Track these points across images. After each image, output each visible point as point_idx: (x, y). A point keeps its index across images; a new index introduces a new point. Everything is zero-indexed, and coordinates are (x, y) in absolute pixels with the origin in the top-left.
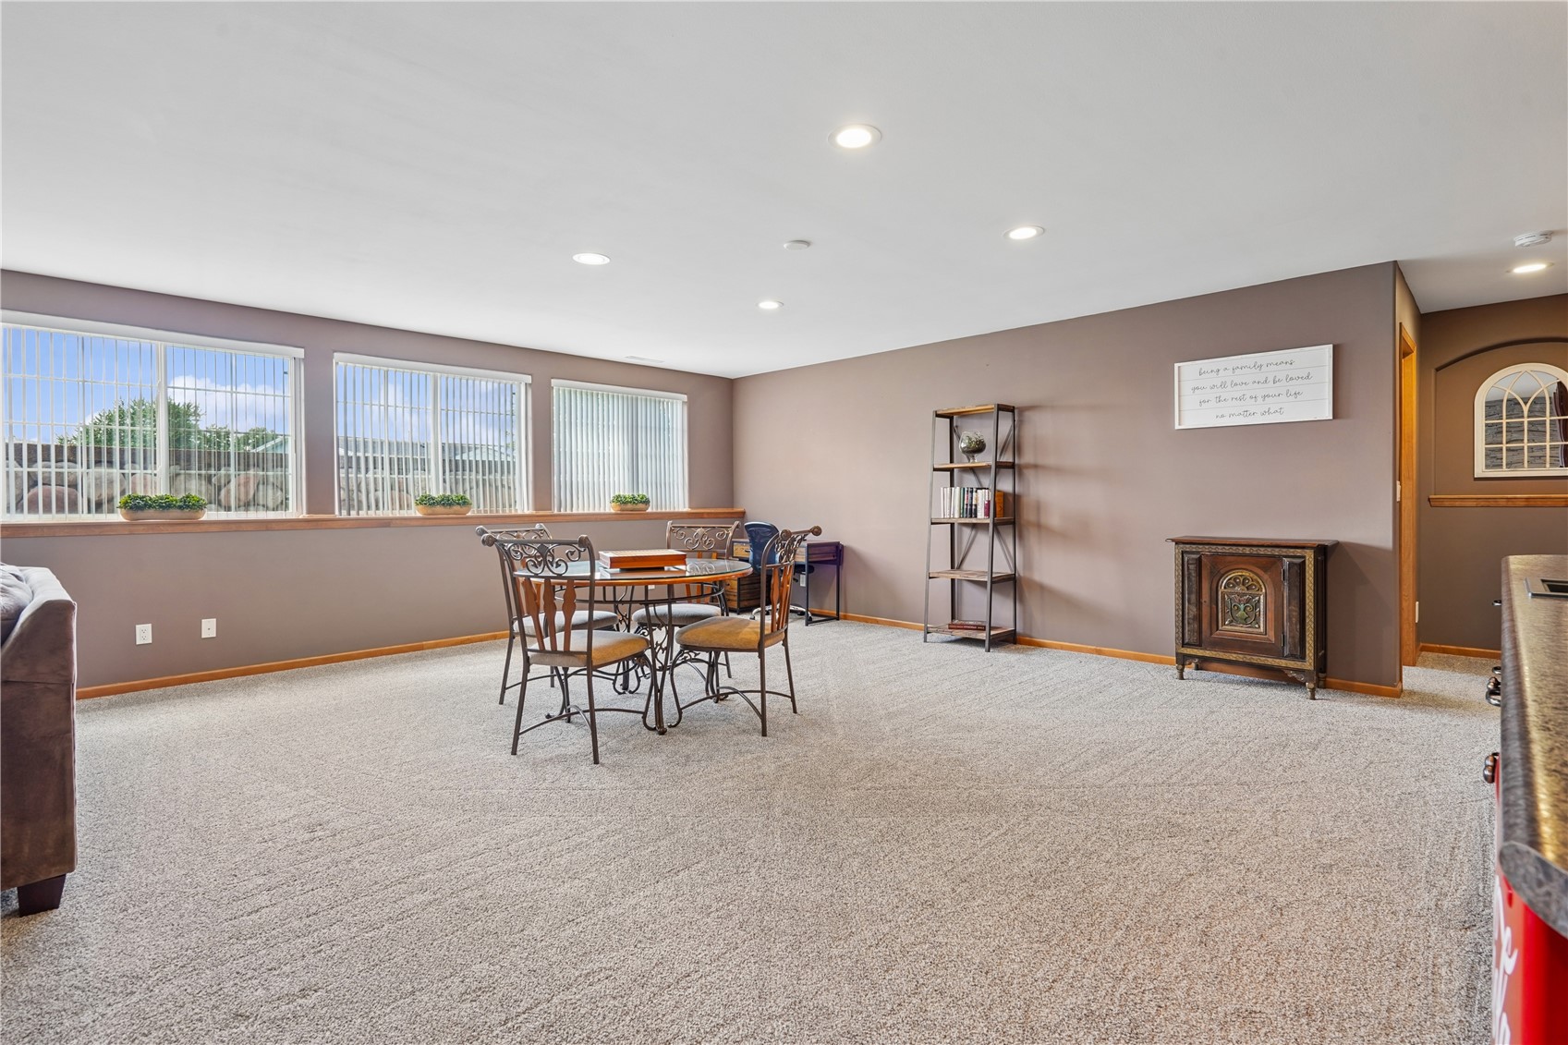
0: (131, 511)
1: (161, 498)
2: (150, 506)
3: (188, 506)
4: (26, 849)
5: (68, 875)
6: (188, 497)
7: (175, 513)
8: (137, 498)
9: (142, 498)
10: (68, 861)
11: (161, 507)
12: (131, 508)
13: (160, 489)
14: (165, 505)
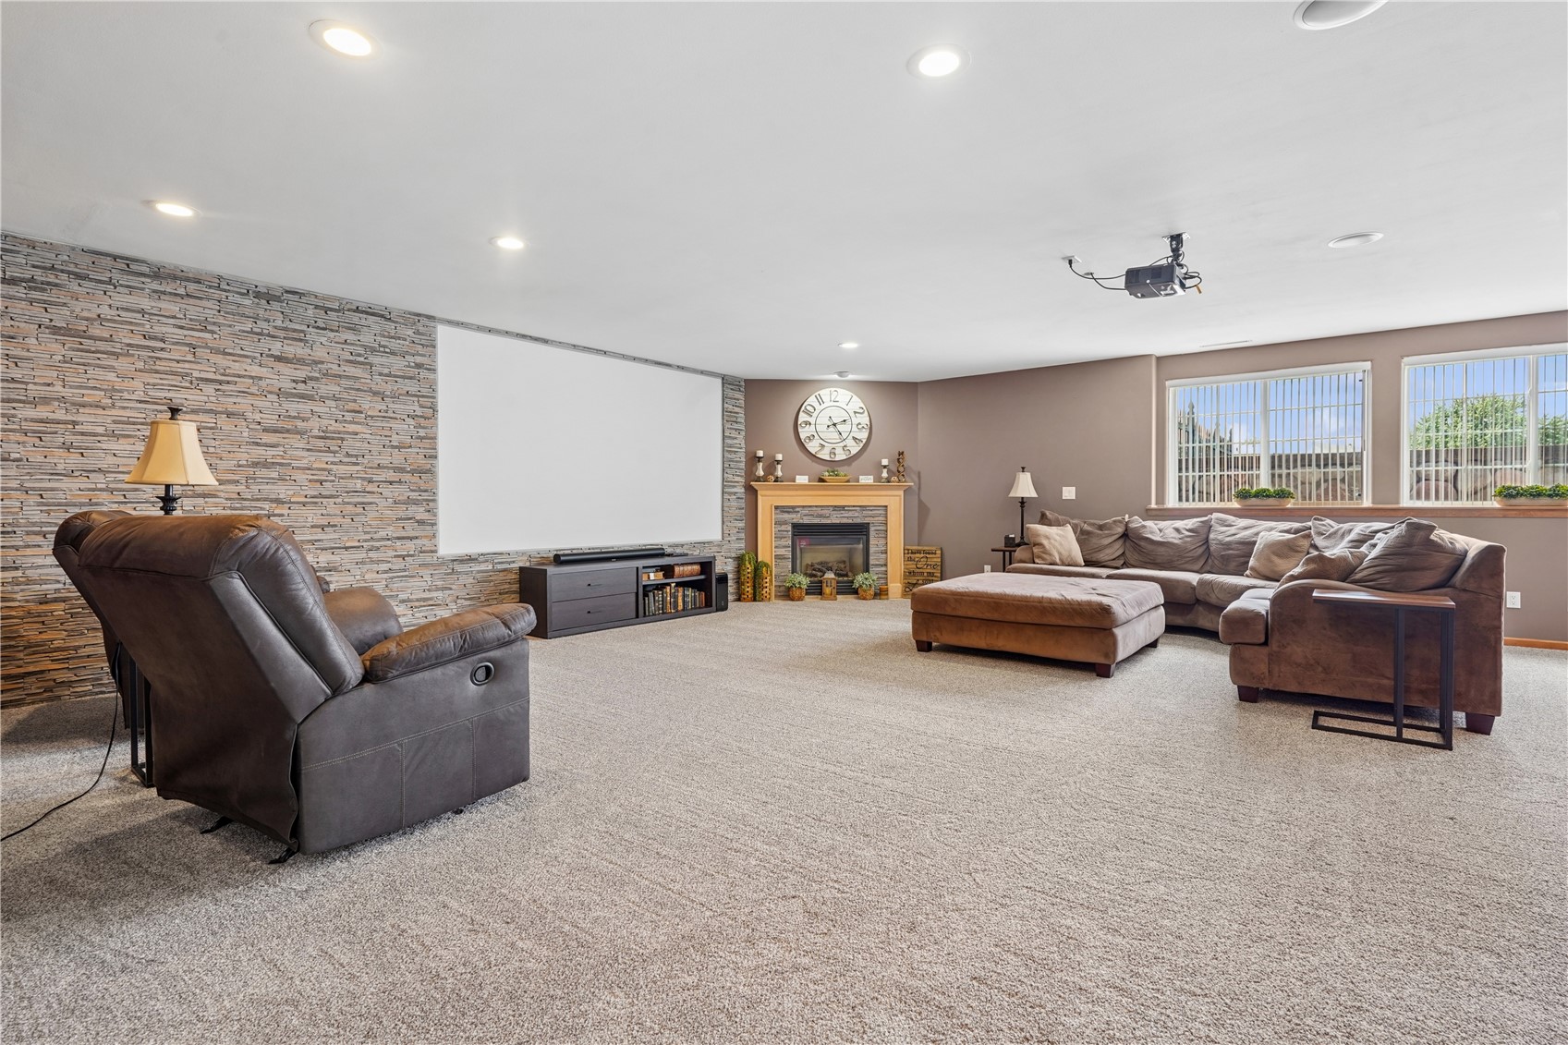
0: (1505, 499)
1: (1532, 488)
2: (1522, 495)
3: (1557, 495)
4: (1472, 692)
5: (1496, 718)
6: (1557, 487)
7: (1544, 501)
8: (1509, 488)
9: (1514, 488)
10: (1497, 710)
11: (1531, 495)
12: (1505, 496)
13: (1530, 481)
14: (1536, 494)
